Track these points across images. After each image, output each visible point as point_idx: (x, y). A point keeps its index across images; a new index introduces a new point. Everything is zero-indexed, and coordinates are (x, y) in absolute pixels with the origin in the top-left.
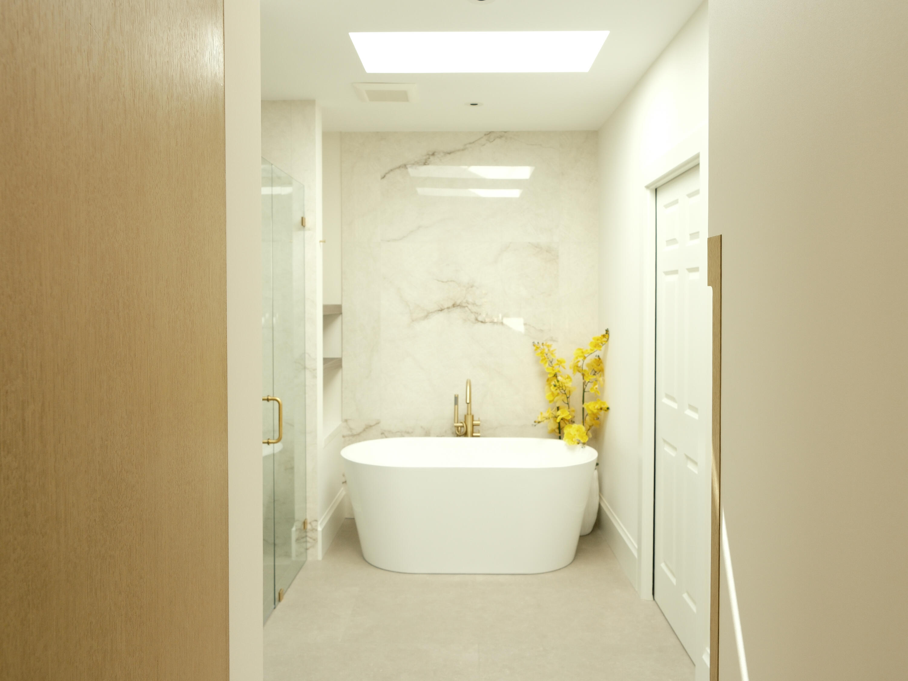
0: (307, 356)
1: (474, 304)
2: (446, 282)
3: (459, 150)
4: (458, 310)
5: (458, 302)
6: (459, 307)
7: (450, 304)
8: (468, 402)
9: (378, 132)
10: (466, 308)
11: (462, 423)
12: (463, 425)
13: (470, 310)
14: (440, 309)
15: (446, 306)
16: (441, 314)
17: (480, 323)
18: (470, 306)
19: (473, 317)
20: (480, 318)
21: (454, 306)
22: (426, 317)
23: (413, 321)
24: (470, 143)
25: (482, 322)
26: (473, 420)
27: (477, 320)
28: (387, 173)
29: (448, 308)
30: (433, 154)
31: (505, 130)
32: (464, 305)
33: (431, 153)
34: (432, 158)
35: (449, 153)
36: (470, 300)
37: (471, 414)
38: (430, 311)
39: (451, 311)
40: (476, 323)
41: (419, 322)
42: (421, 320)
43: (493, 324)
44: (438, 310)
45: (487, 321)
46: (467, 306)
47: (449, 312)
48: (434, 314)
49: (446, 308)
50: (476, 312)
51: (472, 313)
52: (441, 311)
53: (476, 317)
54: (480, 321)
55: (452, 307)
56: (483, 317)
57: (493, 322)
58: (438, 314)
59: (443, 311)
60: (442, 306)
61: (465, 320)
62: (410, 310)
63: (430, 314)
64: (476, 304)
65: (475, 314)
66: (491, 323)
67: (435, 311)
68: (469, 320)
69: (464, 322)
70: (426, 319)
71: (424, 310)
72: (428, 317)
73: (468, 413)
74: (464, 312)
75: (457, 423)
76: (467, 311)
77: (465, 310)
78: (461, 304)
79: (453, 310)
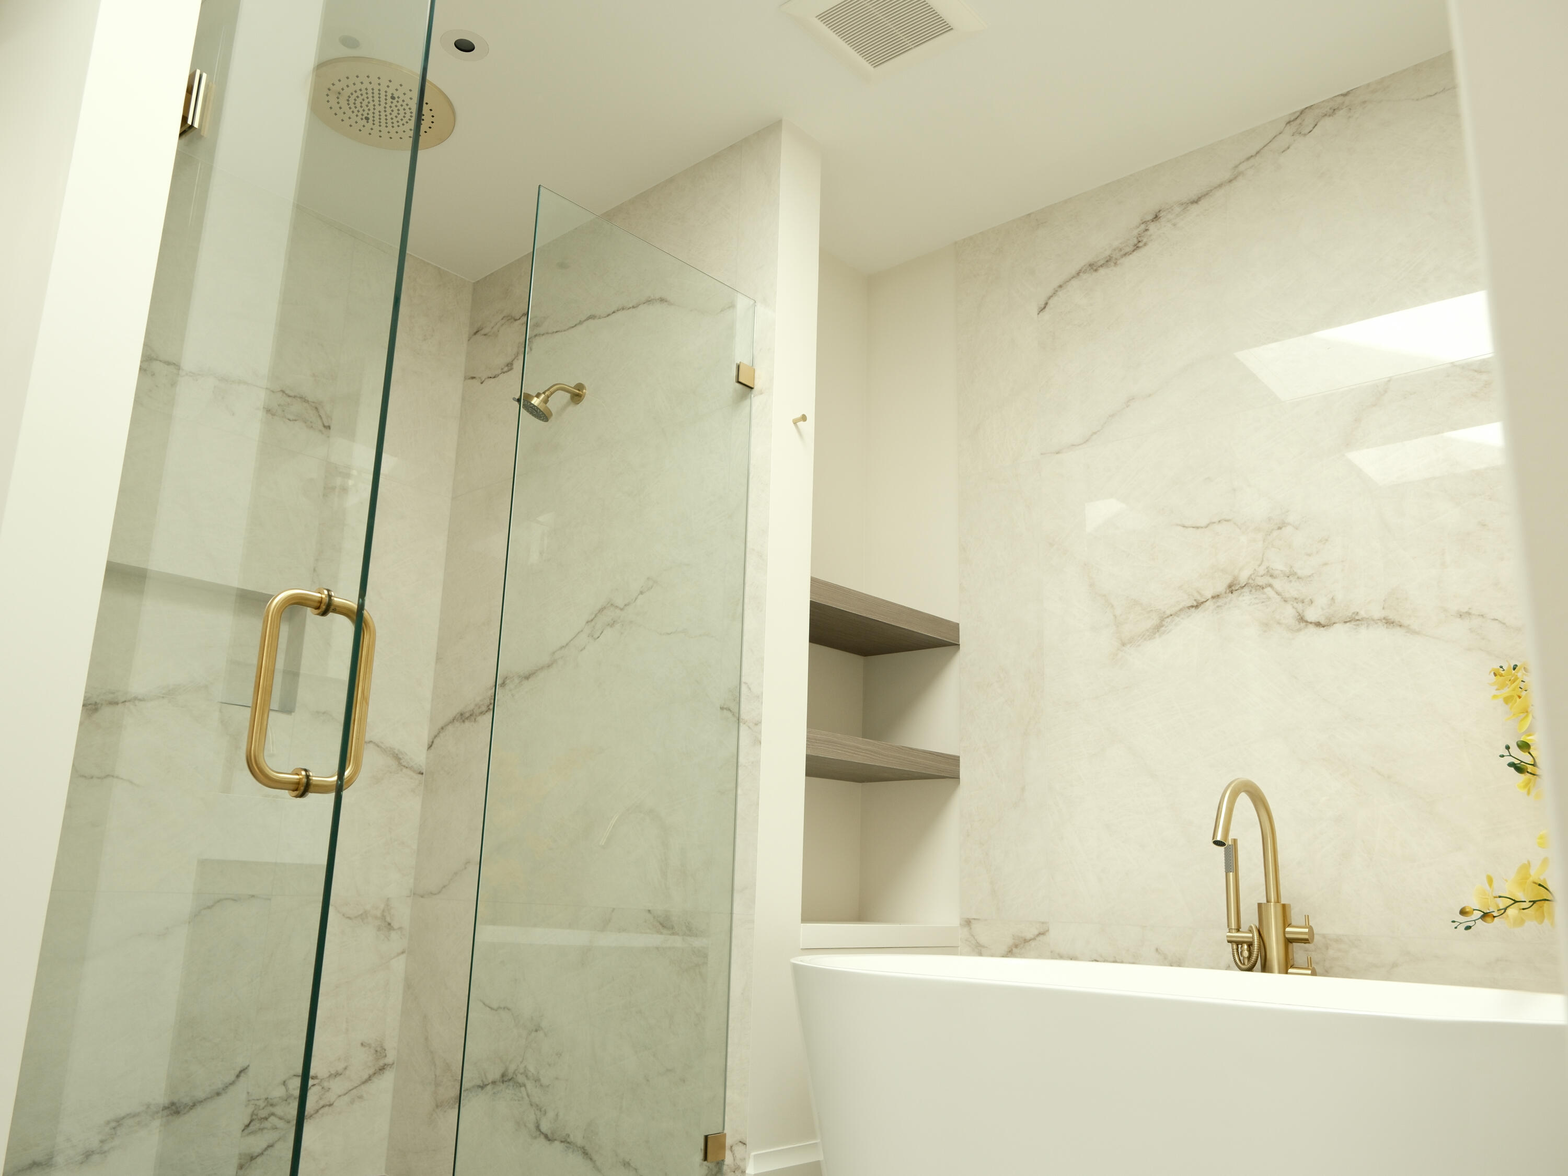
1: (1290, 575)
2: (1206, 527)
3: (1220, 185)
4: (1245, 599)
5: (1243, 577)
6: (1246, 589)
7: (1221, 587)
8: (1219, 838)
9: (1029, 215)
10: (1268, 590)
11: (1251, 931)
12: (1253, 937)
13: (1278, 594)
14: (1195, 604)
15: (1208, 594)
16: (1197, 615)
17: (1312, 629)
18: (1277, 584)
19: (1288, 613)
20: (1312, 614)
21: (1232, 588)
22: (1158, 628)
23: (1124, 645)
24: (1249, 158)
25: (1318, 624)
26: (1286, 922)
27: (1302, 619)
28: (1050, 298)
29: (1216, 597)
30: (1156, 217)
31: (1344, 91)
32: (1261, 581)
33: (1150, 217)
34: (1153, 227)
35: (1197, 201)
36: (1279, 566)
37: (1278, 901)
38: (1168, 613)
39: (1225, 604)
40: (1299, 630)
41: (1139, 645)
42: (1145, 639)
43: (1358, 625)
44: (1189, 605)
45: (1333, 620)
46: (1270, 586)
47: (1218, 607)
48: (1177, 619)
49: (1210, 596)
50: (1297, 596)
51: (1285, 601)
52: (1197, 607)
53: (1301, 612)
54: (1311, 623)
55: (1226, 593)
56: (1323, 609)
57: (1354, 620)
58: (1189, 616)
59: (1202, 606)
60: (1198, 592)
61: (1267, 625)
62: (1115, 616)
63: (1169, 620)
64: (1295, 574)
65: (1295, 604)
66: (1348, 624)
67: (1181, 610)
68: (1279, 623)
69: (1265, 631)
70: (1157, 635)
71: (1152, 610)
72: (1163, 628)
73: (1268, 901)
74: (1263, 602)
75: (1238, 930)
76: (1269, 598)
77: (1264, 596)
78: (1251, 581)
79: (1231, 600)
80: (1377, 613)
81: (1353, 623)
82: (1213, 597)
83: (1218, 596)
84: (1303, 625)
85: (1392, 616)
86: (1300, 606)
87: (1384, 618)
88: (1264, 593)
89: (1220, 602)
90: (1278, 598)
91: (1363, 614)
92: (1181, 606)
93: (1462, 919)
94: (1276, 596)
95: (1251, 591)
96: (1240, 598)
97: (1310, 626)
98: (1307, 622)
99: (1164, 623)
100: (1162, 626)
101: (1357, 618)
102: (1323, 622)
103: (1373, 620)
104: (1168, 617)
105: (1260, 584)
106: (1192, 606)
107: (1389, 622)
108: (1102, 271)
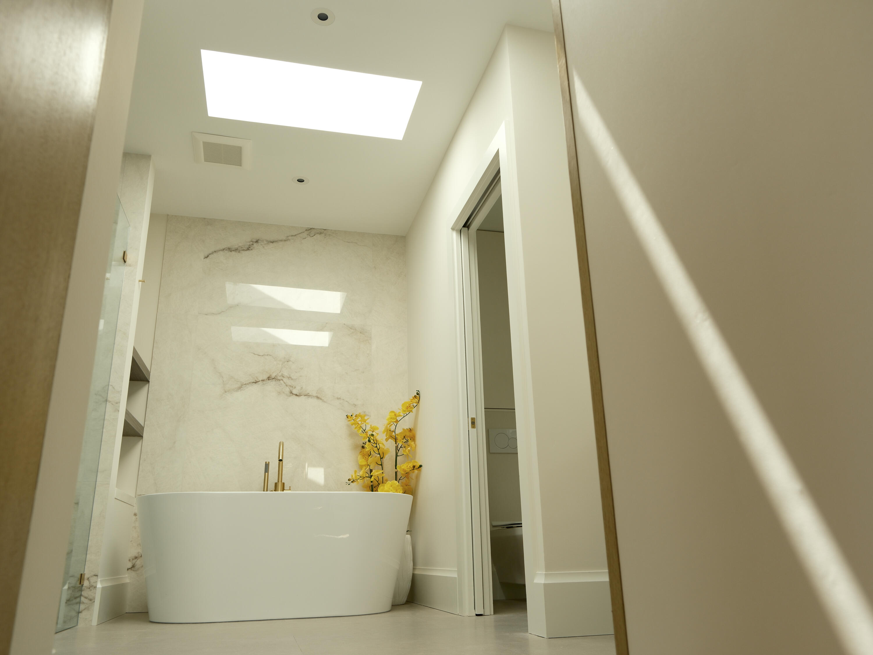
0: (110, 388)
1: (289, 378)
2: (263, 356)
3: (281, 241)
4: (273, 383)
5: (273, 375)
6: (274, 380)
7: (265, 377)
8: (281, 459)
9: (205, 218)
10: (281, 381)
14: (255, 382)
16: (255, 386)
17: (294, 396)
18: (285, 380)
19: (287, 390)
20: (295, 392)
21: (269, 378)
22: (240, 388)
23: (226, 392)
24: (292, 236)
25: (296, 395)
26: (283, 488)
27: (291, 393)
28: (210, 254)
29: (263, 380)
30: (257, 242)
31: (325, 229)
32: (279, 378)
33: (255, 241)
34: (255, 245)
35: (272, 242)
36: (286, 374)
38: (245, 383)
39: (266, 383)
40: (290, 396)
41: (232, 393)
42: (234, 391)
43: (308, 397)
44: (253, 382)
45: (301, 394)
46: (282, 380)
47: (263, 384)
48: (248, 386)
49: (261, 380)
50: (291, 385)
51: (287, 386)
52: (256, 383)
53: (291, 390)
54: (294, 394)
55: (267, 380)
56: (298, 390)
57: (307, 395)
58: (252, 386)
59: (258, 383)
60: (257, 378)
61: (279, 393)
62: (223, 381)
63: (244, 386)
64: (291, 378)
65: (290, 388)
66: (305, 396)
67: (250, 383)
68: (284, 393)
69: (279, 395)
70: (239, 390)
71: (238, 381)
72: (242, 388)
73: (278, 481)
74: (279, 385)
75: (267, 491)
76: (281, 384)
77: (280, 383)
78: (276, 377)
79: (268, 383)
80: (315, 394)
81: (307, 396)
82: (262, 380)
83: (264, 380)
84: (292, 394)
85: (319, 396)
86: (291, 388)
87: (317, 396)
88: (280, 382)
89: (264, 382)
90: (284, 385)
91: (310, 394)
92: (249, 382)
93: (348, 482)
94: (284, 384)
95: (275, 381)
96: (272, 382)
97: (294, 395)
98: (293, 394)
99: (243, 386)
100: (242, 387)
101: (309, 395)
102: (298, 395)
103: (313, 396)
104: (244, 385)
105: (279, 379)
106: (254, 382)
107: (318, 398)
108: (233, 253)
